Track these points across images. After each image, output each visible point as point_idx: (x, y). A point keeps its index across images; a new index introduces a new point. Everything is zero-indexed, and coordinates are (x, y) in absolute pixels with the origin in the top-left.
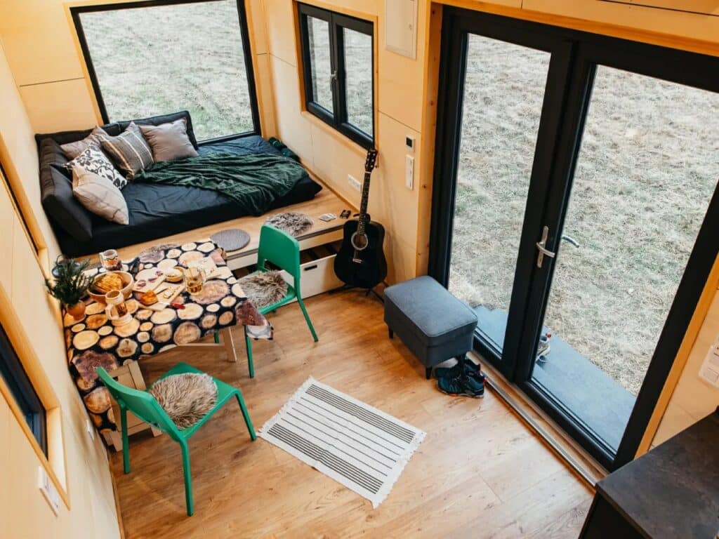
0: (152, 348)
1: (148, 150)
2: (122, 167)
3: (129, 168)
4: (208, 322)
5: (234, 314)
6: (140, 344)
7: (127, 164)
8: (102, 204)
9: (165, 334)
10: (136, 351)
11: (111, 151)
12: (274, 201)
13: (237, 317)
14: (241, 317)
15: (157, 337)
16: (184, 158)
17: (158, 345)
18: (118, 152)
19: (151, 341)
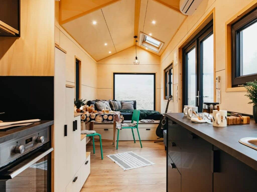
0: (89, 119)
1: (121, 106)
2: (112, 108)
3: (114, 108)
4: (105, 117)
5: (113, 117)
6: (87, 117)
7: (114, 107)
8: (101, 108)
9: (94, 116)
10: (85, 119)
11: (111, 103)
12: (146, 117)
13: (114, 119)
14: (115, 119)
15: (91, 117)
16: (129, 109)
17: (91, 119)
18: (113, 104)
19: (89, 117)
